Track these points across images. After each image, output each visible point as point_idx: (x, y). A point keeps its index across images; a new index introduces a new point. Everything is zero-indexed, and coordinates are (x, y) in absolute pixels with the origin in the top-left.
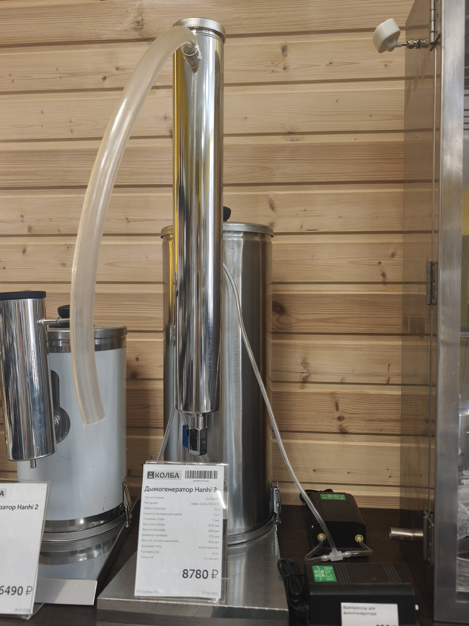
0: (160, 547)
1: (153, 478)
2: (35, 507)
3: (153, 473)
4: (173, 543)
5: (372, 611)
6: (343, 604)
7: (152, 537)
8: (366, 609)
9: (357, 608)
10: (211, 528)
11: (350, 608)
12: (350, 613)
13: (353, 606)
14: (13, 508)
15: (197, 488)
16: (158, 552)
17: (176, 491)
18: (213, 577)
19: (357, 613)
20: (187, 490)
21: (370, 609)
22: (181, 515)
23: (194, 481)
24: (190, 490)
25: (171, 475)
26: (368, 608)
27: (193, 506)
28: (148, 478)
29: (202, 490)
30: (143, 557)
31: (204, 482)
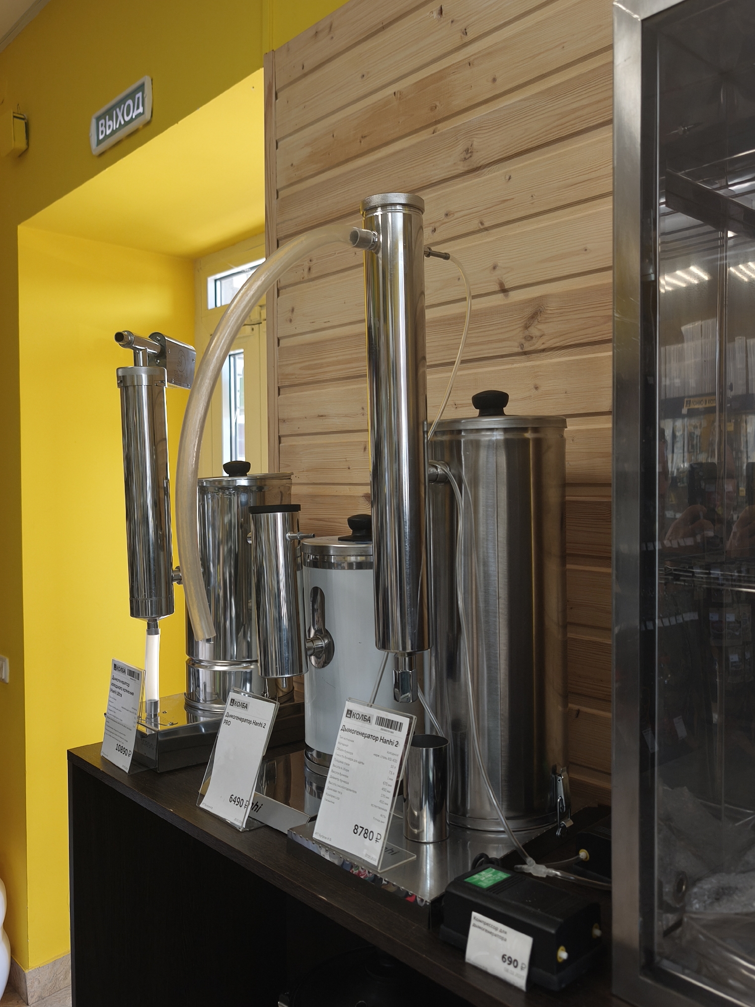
0: (341, 794)
1: (350, 717)
2: (263, 725)
3: (351, 711)
4: (351, 792)
5: (502, 935)
6: (474, 914)
7: (337, 781)
8: (496, 929)
9: (487, 924)
10: (385, 787)
11: (480, 921)
12: (480, 928)
13: (485, 921)
14: (250, 722)
15: (382, 738)
16: (338, 799)
17: (365, 737)
18: (376, 841)
19: (486, 931)
20: (374, 738)
21: (501, 931)
22: (363, 764)
23: (382, 729)
24: (376, 739)
25: (365, 718)
26: (499, 930)
27: (375, 756)
28: (346, 716)
29: (385, 741)
30: (326, 800)
31: (389, 733)
